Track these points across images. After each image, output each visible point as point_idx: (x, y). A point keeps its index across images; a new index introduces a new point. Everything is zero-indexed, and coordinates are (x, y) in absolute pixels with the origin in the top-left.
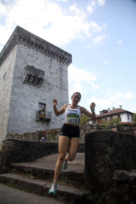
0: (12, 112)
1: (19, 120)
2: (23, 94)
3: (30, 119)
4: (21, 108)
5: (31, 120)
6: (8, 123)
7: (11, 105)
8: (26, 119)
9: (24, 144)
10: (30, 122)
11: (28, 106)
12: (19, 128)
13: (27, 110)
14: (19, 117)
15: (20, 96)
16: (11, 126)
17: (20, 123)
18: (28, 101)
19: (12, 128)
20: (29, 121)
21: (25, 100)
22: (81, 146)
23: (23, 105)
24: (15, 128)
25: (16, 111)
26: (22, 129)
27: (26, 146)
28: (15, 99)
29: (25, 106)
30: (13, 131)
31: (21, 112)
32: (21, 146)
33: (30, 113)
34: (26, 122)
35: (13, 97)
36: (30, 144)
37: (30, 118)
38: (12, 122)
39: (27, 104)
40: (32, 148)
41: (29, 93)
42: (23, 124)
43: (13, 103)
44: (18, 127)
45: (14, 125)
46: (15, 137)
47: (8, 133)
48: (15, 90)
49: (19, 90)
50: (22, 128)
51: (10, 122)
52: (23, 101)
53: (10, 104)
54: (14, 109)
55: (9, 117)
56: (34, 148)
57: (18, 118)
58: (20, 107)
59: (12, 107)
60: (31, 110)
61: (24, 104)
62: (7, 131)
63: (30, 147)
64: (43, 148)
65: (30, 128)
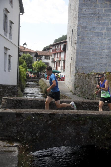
0: (81, 43)
1: (91, 53)
2: (96, 15)
3: (106, 51)
4: (92, 37)
5: (108, 52)
6: (77, 58)
7: (79, 34)
8: (100, 51)
9: (16, 102)
10: (107, 55)
11: (104, 31)
12: (91, 64)
13: (102, 38)
14: (90, 49)
15: (92, 19)
16: (80, 63)
17: (92, 58)
18: (104, 24)
19: (81, 64)
20: (105, 54)
21: (100, 24)
22: (95, 105)
23: (96, 31)
24: (85, 65)
25: (86, 41)
26: (95, 65)
27: (18, 104)
28: (84, 25)
29: (99, 33)
30: (83, 68)
31: (93, 42)
32: (13, 104)
33: (106, 42)
34: (101, 55)
35: (81, 22)
36: (22, 102)
37: (107, 49)
38: (81, 57)
39: (101, 29)
40: (24, 106)
41: (105, 10)
42: (96, 59)
43: (82, 31)
44: (89, 63)
45: (84, 61)
46: (81, 77)
47: (77, 71)
48: (84, 10)
49: (89, 9)
50: (95, 63)
51: (79, 56)
52: (95, 26)
53: (78, 32)
54: (83, 39)
55: (77, 51)
56: (27, 106)
57: (90, 51)
58: (92, 35)
59: (80, 37)
60: (108, 37)
61: (98, 30)
62: (76, 68)
63: (22, 104)
64: (37, 106)
65: (106, 64)
